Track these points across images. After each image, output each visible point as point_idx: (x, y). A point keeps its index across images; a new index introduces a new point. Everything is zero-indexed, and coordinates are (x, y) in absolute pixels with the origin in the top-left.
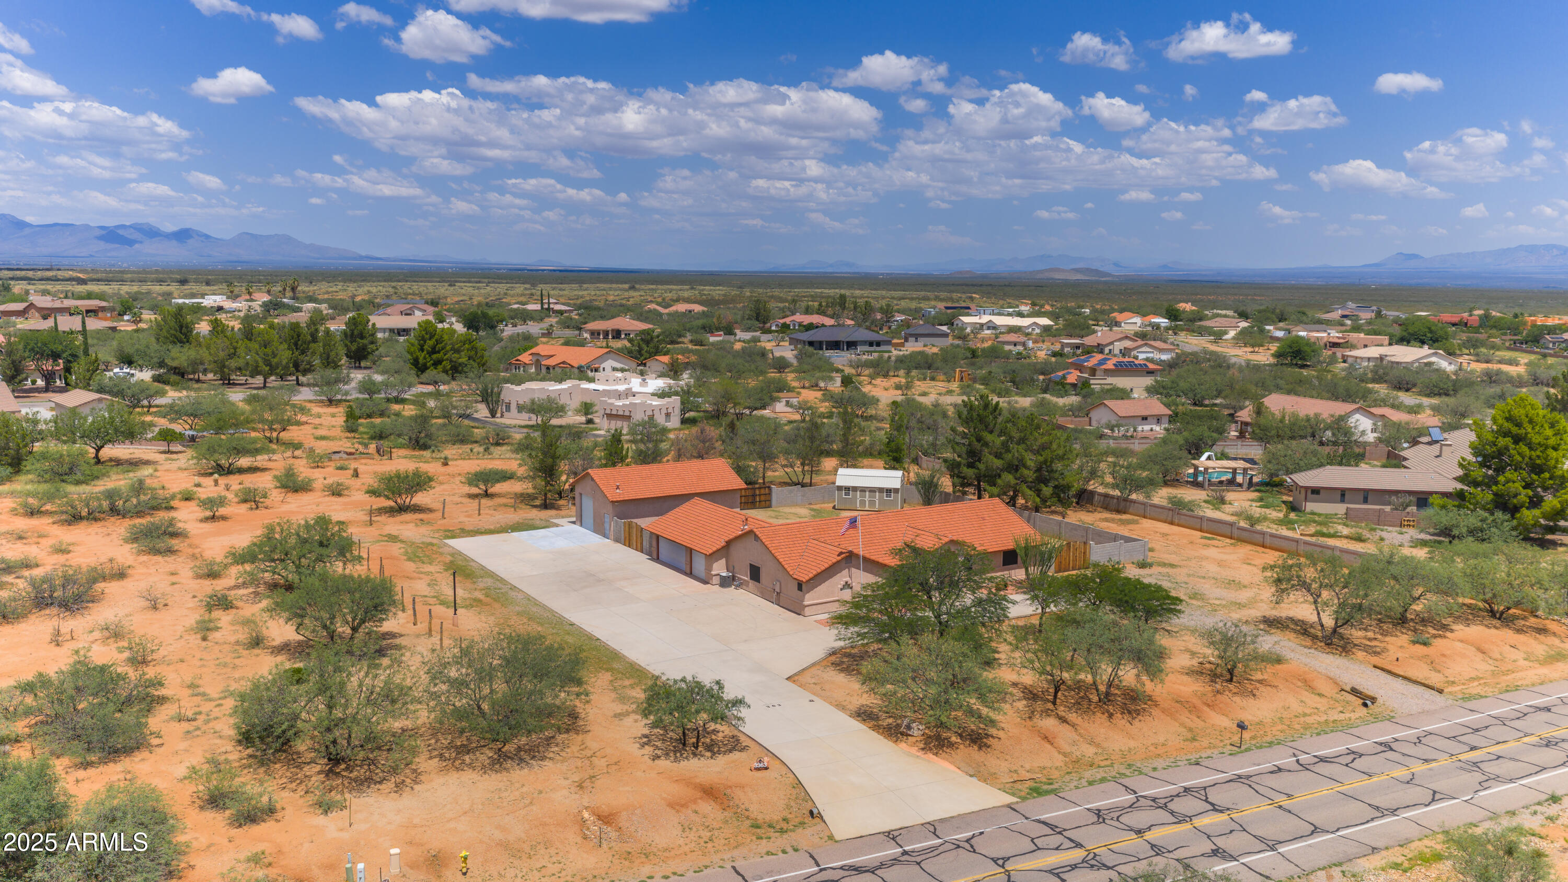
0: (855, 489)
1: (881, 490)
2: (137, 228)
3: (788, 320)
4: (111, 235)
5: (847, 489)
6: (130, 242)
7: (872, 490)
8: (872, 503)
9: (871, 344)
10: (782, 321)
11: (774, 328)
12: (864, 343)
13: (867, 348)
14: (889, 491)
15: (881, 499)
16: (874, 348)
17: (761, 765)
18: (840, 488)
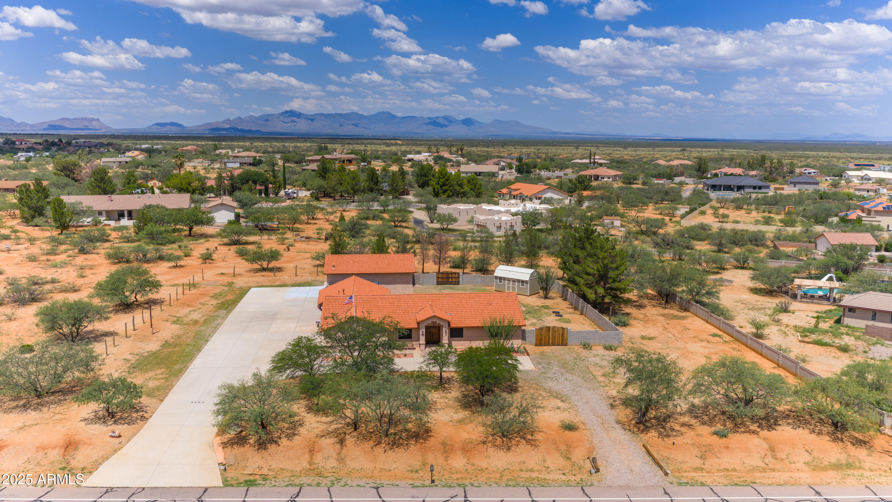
0: (505, 279)
1: (518, 281)
2: (446, 118)
3: (718, 171)
4: (434, 122)
5: (500, 278)
6: (442, 126)
7: (514, 281)
8: (514, 288)
9: (755, 188)
10: (714, 172)
11: (709, 176)
12: (749, 187)
13: (751, 190)
14: (523, 282)
15: (518, 286)
16: (757, 190)
17: (113, 435)
18: (496, 277)
